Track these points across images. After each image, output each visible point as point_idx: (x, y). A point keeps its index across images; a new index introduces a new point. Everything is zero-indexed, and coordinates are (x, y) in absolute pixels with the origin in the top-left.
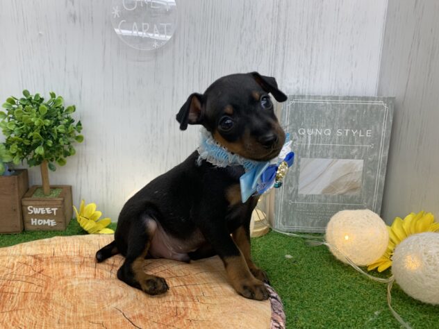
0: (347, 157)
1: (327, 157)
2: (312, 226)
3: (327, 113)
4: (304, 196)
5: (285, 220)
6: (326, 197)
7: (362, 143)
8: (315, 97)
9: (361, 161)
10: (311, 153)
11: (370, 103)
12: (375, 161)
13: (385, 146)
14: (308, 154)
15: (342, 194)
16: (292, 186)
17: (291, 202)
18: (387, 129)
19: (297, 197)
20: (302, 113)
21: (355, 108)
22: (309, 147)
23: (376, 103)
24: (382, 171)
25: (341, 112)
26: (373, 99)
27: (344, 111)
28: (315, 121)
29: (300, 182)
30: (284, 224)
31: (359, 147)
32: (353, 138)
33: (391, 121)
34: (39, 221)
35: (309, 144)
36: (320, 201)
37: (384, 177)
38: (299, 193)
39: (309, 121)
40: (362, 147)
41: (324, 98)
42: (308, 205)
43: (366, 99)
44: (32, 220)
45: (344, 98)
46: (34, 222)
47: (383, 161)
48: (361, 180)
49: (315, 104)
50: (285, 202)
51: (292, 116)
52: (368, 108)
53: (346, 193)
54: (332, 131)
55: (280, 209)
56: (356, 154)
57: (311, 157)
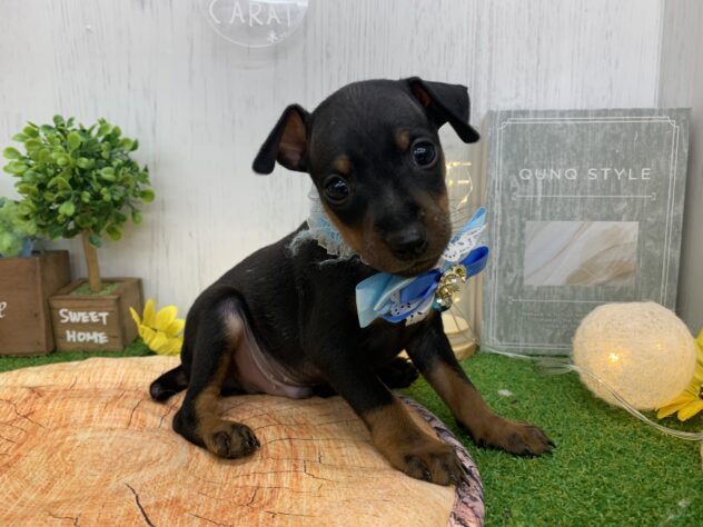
0: (608, 218)
1: (572, 218)
2: (551, 342)
3: (568, 141)
4: (535, 289)
5: (502, 333)
6: (573, 289)
7: (634, 191)
8: (546, 113)
9: (635, 224)
10: (544, 212)
11: (645, 120)
12: (660, 224)
13: (677, 196)
14: (539, 213)
15: (602, 285)
16: (511, 271)
17: (511, 300)
18: (680, 166)
19: (521, 292)
20: (525, 142)
21: (618, 130)
22: (539, 200)
23: (656, 119)
24: (675, 241)
25: (594, 137)
26: (651, 112)
27: (600, 136)
28: (549, 154)
29: (525, 263)
30: (500, 339)
31: (628, 199)
32: (618, 183)
33: (686, 151)
34: (80, 334)
35: (540, 196)
36: (563, 297)
37: (678, 252)
38: (526, 283)
39: (538, 156)
40: (635, 199)
41: (562, 114)
42: (542, 304)
43: (638, 112)
44: (68, 332)
45: (598, 113)
46: (71, 336)
47: (676, 224)
48: (635, 259)
49: (547, 125)
50: (500, 300)
51: (508, 148)
52: (643, 128)
53: (609, 281)
54: (579, 173)
55: (494, 313)
56: (625, 210)
57: (544, 219)
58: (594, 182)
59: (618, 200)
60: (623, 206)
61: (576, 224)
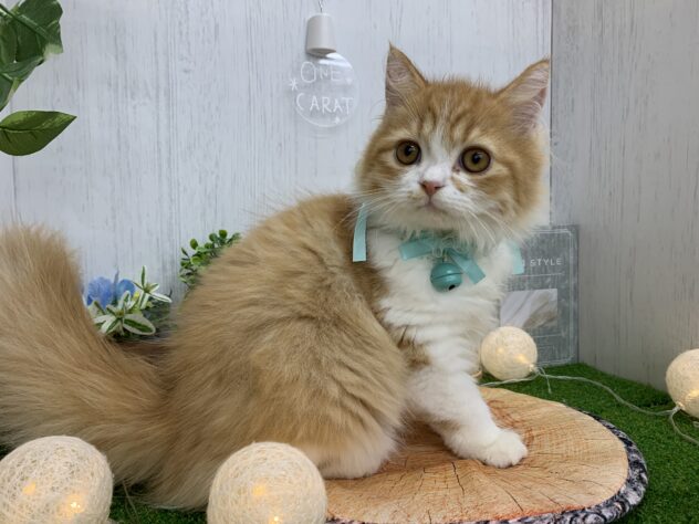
1: (524, 289)
7: (554, 272)
9: (555, 290)
12: (567, 289)
21: (544, 238)
25: (532, 242)
27: (535, 241)
31: (551, 276)
32: (546, 267)
37: (577, 304)
40: (555, 276)
48: (557, 310)
52: (556, 236)
53: (545, 324)
56: (550, 283)
58: (534, 268)
59: (547, 277)
60: (549, 280)
61: (526, 292)
